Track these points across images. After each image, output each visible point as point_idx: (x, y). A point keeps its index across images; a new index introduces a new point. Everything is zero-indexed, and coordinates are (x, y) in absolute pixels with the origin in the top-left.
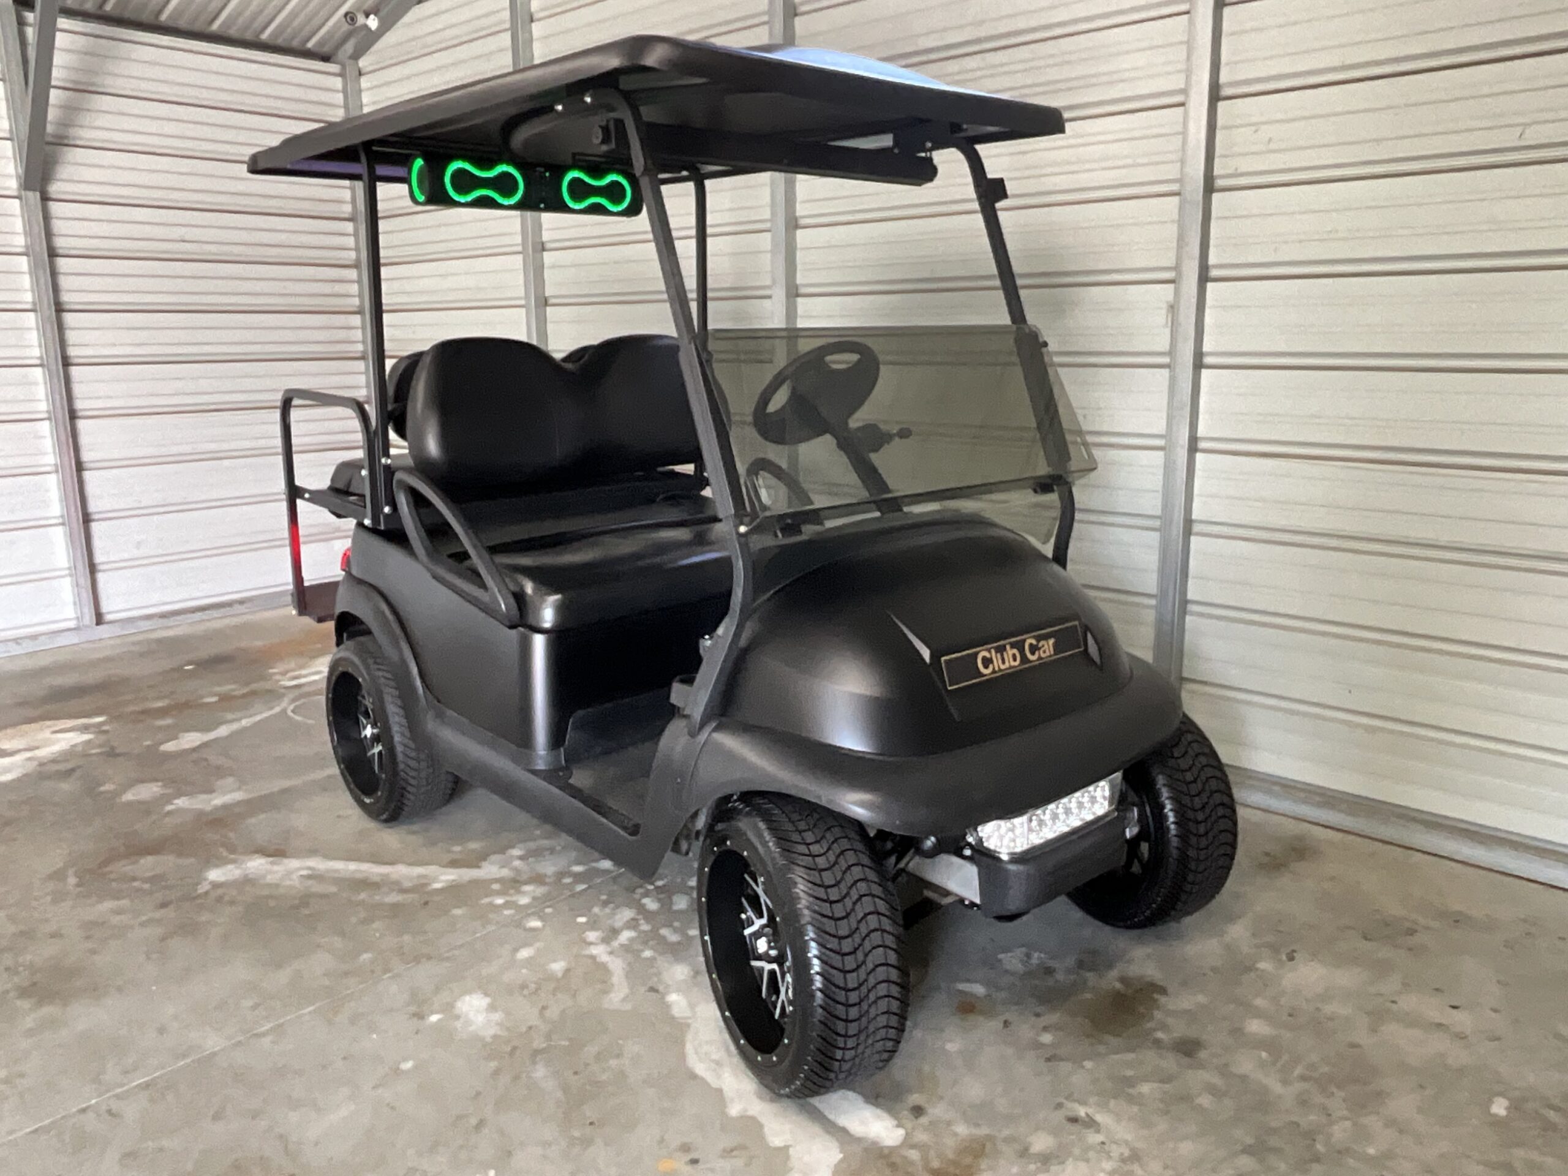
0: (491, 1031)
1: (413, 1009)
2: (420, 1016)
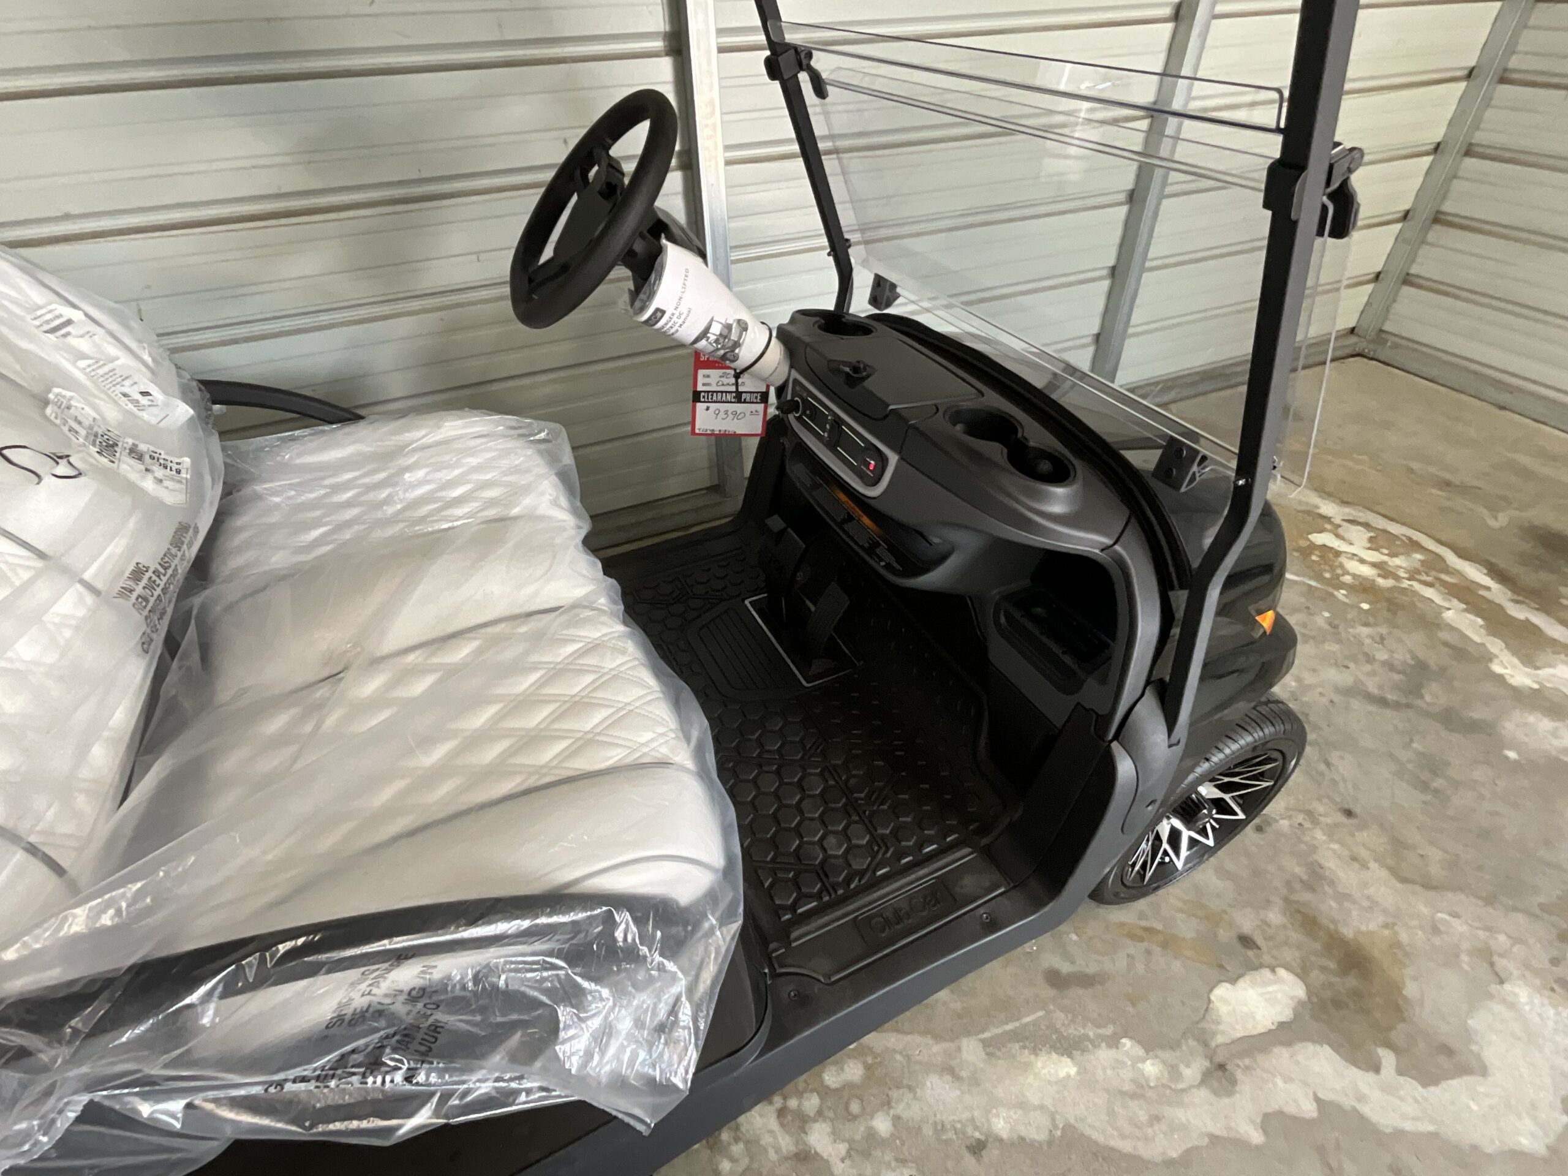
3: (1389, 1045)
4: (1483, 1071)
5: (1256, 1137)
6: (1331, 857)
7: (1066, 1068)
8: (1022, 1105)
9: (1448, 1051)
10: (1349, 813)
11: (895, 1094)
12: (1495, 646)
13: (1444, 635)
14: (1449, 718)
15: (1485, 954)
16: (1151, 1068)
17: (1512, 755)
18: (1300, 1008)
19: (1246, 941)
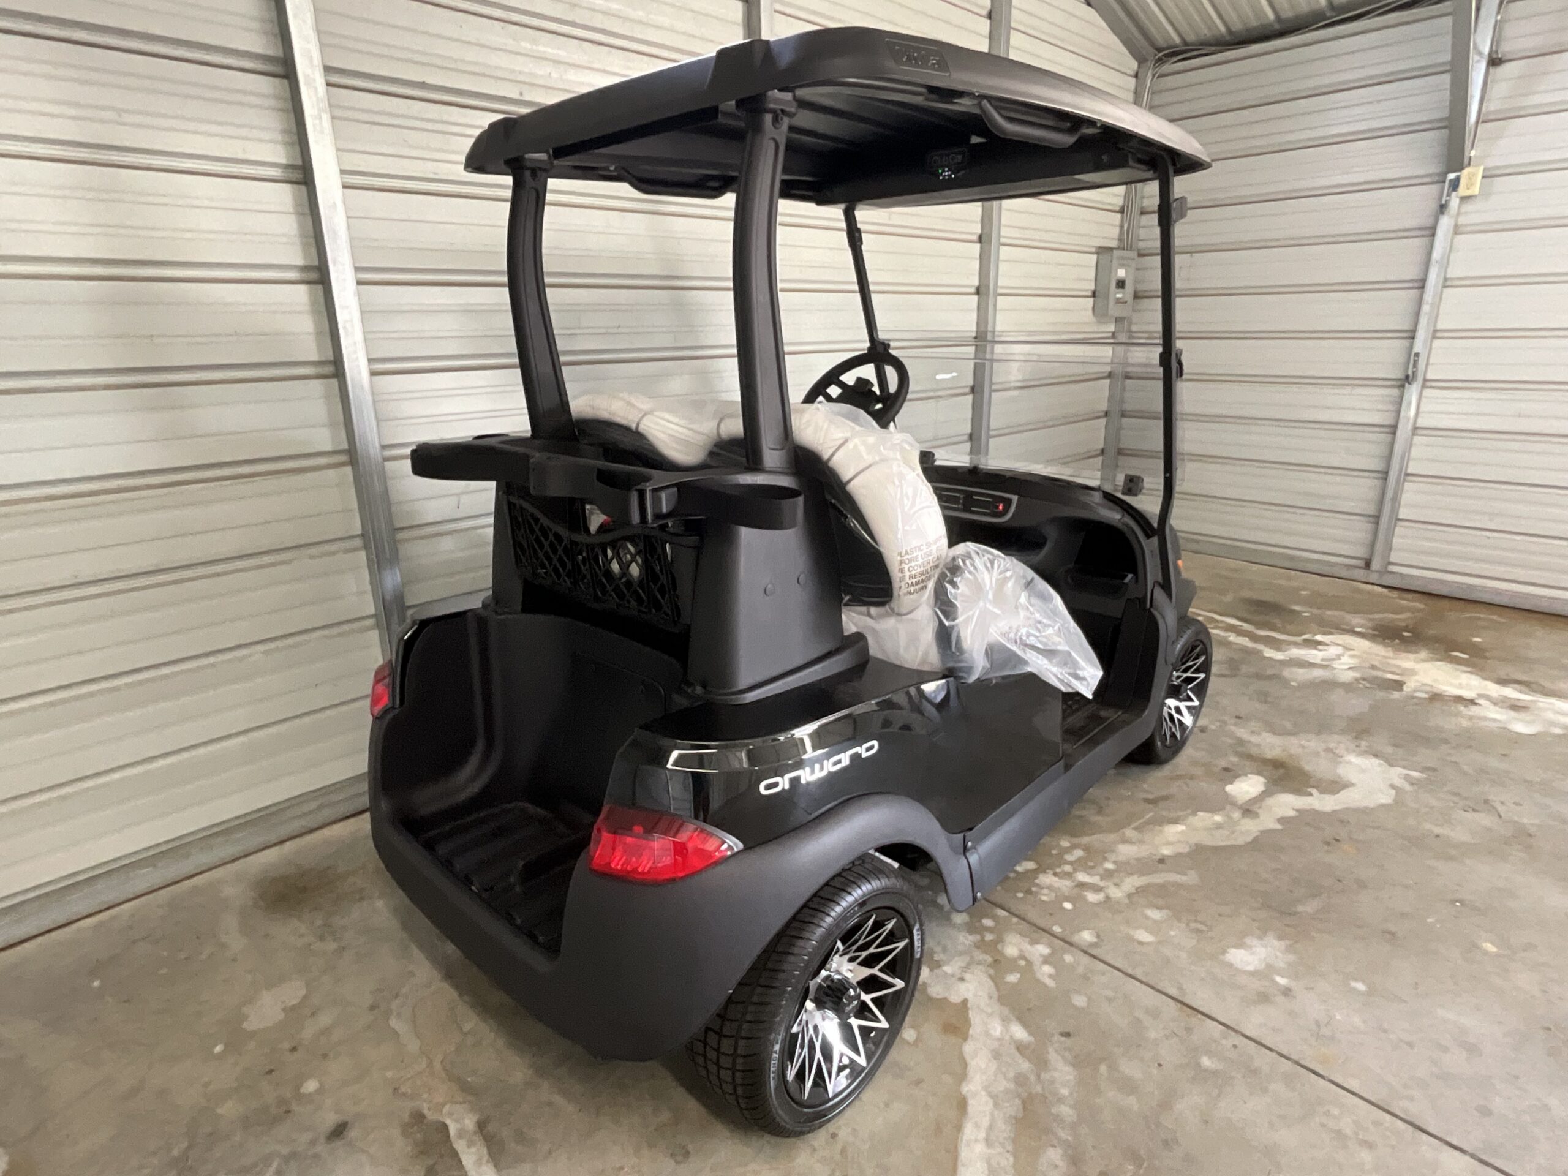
0: (1276, 943)
1: (1280, 999)
2: (1287, 992)
3: (1313, 787)
4: (1353, 785)
5: (1279, 827)
6: (1242, 733)
7: (1181, 828)
8: (1169, 843)
9: (1337, 782)
10: (1238, 717)
11: (1106, 855)
12: (1260, 647)
13: (1235, 646)
14: (1258, 676)
15: (1328, 750)
16: (1218, 818)
17: (1293, 683)
18: (1266, 784)
19: (1226, 770)
